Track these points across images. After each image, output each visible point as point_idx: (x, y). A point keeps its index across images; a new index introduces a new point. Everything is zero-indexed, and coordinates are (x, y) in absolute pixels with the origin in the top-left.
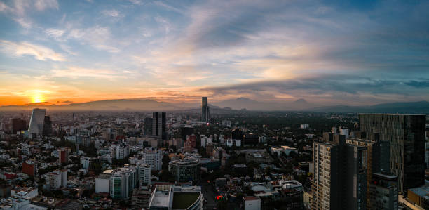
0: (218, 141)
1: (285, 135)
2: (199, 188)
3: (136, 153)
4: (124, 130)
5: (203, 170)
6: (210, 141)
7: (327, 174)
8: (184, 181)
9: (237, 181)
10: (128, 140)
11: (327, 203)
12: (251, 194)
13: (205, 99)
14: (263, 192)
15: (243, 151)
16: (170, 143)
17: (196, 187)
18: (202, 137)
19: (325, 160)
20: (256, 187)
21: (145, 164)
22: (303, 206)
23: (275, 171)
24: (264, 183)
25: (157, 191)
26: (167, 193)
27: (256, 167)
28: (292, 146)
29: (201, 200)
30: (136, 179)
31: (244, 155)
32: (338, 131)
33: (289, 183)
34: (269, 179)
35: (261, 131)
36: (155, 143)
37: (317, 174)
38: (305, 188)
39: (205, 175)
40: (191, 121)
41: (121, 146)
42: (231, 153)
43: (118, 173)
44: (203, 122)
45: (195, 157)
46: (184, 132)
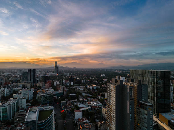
0: (62, 83)
1: (94, 80)
2: (52, 107)
3: (17, 92)
4: (10, 79)
5: (54, 98)
6: (58, 83)
7: (114, 99)
8: (44, 104)
9: (71, 102)
10: (12, 84)
11: (114, 114)
12: (78, 108)
13: (56, 63)
14: (84, 108)
15: (74, 87)
16: (38, 85)
17: (51, 106)
18: (55, 81)
19: (113, 92)
20: (80, 105)
21: (23, 97)
22: (102, 115)
23: (89, 97)
24: (84, 103)
25: (29, 111)
26: (35, 112)
27: (80, 95)
28: (97, 85)
29: (54, 113)
30: (17, 107)
31: (74, 89)
32: (119, 78)
33: (96, 103)
34: (86, 101)
35: (83, 78)
36: (29, 85)
37: (109, 99)
38: (103, 106)
39: (55, 100)
40: (49, 73)
41: (8, 88)
42: (69, 88)
43: (6, 104)
44: (55, 74)
45: (51, 91)
46: (45, 79)
